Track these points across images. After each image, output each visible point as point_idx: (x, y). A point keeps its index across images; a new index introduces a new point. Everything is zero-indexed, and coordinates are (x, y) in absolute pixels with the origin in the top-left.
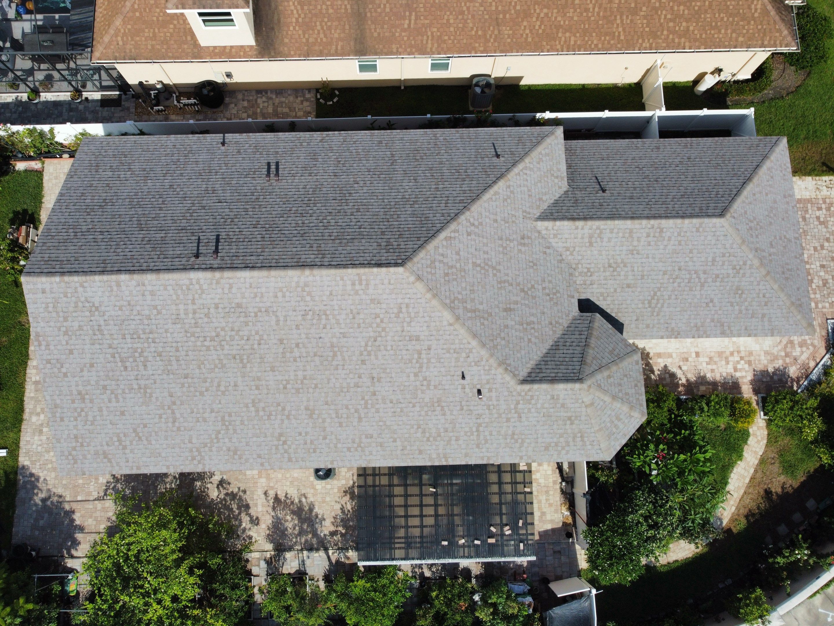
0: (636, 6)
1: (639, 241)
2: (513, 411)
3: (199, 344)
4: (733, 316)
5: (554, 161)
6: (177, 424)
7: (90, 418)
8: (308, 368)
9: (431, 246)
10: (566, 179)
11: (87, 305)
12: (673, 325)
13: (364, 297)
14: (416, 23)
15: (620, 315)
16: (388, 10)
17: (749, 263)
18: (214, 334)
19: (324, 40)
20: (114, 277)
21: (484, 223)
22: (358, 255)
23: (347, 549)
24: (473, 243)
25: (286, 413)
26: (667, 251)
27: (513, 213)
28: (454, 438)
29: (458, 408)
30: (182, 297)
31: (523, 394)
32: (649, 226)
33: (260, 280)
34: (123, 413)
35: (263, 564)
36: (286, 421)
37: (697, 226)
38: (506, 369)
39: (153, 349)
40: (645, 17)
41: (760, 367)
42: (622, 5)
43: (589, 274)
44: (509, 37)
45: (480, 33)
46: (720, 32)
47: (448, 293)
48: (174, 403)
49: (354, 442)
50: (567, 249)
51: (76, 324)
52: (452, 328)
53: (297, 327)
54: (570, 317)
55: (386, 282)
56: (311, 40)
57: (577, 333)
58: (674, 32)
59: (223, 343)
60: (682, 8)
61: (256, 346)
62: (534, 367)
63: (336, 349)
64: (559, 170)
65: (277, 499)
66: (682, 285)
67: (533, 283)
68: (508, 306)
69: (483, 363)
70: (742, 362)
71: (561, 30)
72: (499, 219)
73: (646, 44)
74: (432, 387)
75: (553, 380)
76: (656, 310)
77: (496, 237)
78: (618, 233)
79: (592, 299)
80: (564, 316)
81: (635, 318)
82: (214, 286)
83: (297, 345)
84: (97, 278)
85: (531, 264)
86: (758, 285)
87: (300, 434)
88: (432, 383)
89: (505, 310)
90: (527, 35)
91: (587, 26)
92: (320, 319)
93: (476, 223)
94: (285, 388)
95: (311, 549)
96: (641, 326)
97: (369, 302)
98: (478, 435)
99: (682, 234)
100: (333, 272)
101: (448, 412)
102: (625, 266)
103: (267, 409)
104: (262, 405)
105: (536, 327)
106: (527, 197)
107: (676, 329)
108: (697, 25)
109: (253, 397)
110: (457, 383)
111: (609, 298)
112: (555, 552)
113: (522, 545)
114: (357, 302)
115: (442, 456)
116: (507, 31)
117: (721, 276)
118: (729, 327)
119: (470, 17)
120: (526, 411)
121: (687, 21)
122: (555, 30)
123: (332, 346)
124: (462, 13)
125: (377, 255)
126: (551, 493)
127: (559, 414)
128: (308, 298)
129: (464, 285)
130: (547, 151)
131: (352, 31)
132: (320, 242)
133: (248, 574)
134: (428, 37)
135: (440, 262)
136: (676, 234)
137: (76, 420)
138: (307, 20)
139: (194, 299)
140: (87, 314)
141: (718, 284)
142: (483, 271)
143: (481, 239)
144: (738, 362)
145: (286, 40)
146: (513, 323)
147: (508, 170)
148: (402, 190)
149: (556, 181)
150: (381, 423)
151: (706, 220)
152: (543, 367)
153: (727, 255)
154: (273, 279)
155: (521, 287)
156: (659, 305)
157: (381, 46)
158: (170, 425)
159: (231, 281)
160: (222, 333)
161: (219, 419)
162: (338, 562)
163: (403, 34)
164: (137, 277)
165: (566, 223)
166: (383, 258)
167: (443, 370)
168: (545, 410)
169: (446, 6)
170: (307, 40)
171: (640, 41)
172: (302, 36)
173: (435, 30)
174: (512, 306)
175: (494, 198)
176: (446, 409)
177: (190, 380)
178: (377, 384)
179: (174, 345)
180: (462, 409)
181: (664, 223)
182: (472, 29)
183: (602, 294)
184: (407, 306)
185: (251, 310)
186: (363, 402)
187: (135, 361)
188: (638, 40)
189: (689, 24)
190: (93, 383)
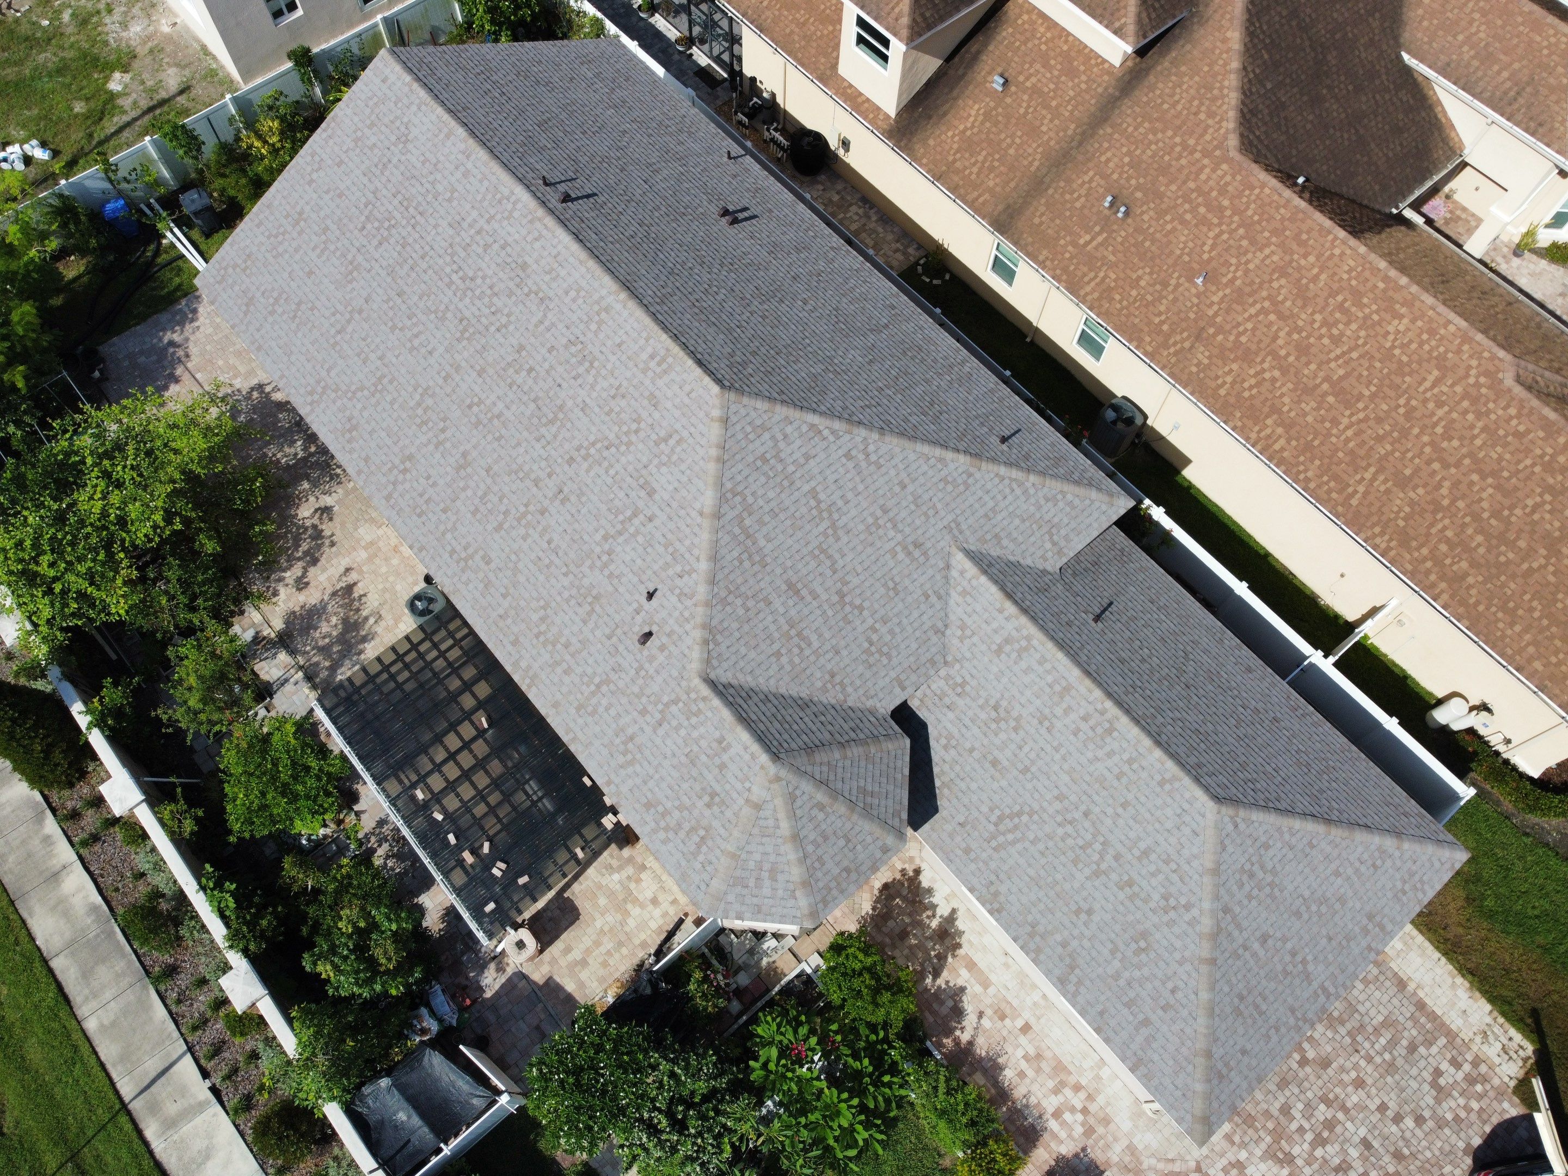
0: (1410, 478)
1: (1067, 711)
2: (660, 707)
3: (448, 270)
4: (1100, 970)
5: (1073, 525)
6: (339, 337)
7: (280, 250)
8: (514, 407)
9: (782, 411)
10: (1065, 560)
11: (403, 129)
12: (1003, 889)
13: (647, 382)
14: (1096, 248)
15: (946, 791)
16: (1078, 205)
17: (1195, 912)
18: (471, 274)
19: (973, 177)
20: (453, 123)
21: (883, 470)
22: (696, 337)
24: (842, 471)
25: (442, 437)
26: (1092, 769)
27: (939, 506)
28: (565, 666)
29: (607, 631)
30: (486, 203)
31: (693, 696)
32: (1099, 706)
33: (571, 260)
34: (311, 273)
35: (250, 635)
36: (431, 447)
37: (1168, 776)
38: (706, 642)
39: (404, 233)
40: (1412, 503)
41: (1097, 1155)
42: (1391, 458)
43: (959, 690)
44: (1197, 365)
45: (1165, 327)
46: (1512, 625)
47: (739, 478)
48: (360, 312)
49: (465, 549)
50: (963, 627)
51: (373, 139)
52: (699, 520)
53: (551, 349)
54: (869, 704)
55: (687, 388)
56: (958, 164)
57: (852, 724)
58: (1438, 562)
59: (469, 293)
60: (1479, 538)
61: (493, 329)
62: (746, 686)
63: (561, 416)
64: (1067, 538)
65: (349, 588)
66: (1070, 841)
67: (866, 604)
68: (799, 586)
69: (689, 603)
70: (1080, 1117)
71: (1275, 417)
72: (910, 488)
73: (1382, 542)
74: (606, 572)
75: (745, 720)
76: (1001, 839)
77: (881, 502)
78: (1048, 672)
79: (931, 730)
80: (861, 692)
81: (962, 820)
82: (524, 222)
83: (531, 370)
84: (440, 110)
85: (891, 584)
86: (1181, 964)
87: (428, 478)
88: (612, 567)
89: (790, 586)
90: (1225, 383)
91: (1316, 443)
92: (580, 363)
93: (873, 458)
94: (470, 407)
95: (310, 676)
96: (958, 839)
97: (647, 394)
98: (593, 694)
99: (1135, 766)
100: (648, 321)
101: (591, 625)
102: (1015, 729)
103: (429, 413)
104: (430, 402)
105: (807, 652)
106: (981, 512)
107: (1002, 899)
108: (1484, 583)
109: (431, 383)
110: (637, 597)
111: (953, 752)
112: (538, 1028)
113: (491, 906)
114: (635, 381)
115: (531, 673)
116: (1201, 354)
117: (1136, 889)
118: (1080, 983)
119: (1171, 297)
120: (674, 723)
121: (1473, 564)
122: (1266, 410)
123: (561, 408)
124: (1165, 285)
125: (715, 357)
126: (624, 951)
127: (706, 772)
128: (593, 327)
129: (771, 494)
130: (1077, 502)
131: (1014, 194)
132: (679, 294)
134: (1096, 277)
135: (773, 438)
136: (1126, 756)
138: (976, 139)
139: (492, 217)
140: (393, 138)
141: (1121, 896)
142: (814, 512)
143: (858, 479)
144: (1073, 1110)
145: (931, 142)
146: (782, 610)
147: (993, 460)
148: (841, 354)
149: (1048, 545)
150: (513, 557)
151: (1187, 781)
152: (755, 699)
153: (1174, 866)
154: (583, 270)
155: (845, 589)
156: (1010, 837)
157: (1030, 239)
158: (333, 331)
159: (545, 232)
160: (479, 281)
161: (379, 374)
163: (1070, 248)
164: (471, 142)
165: (994, 589)
166: (715, 365)
167: (639, 561)
168: (695, 748)
169: (1152, 259)
170: (955, 161)
171: (1377, 530)
172: (952, 152)
173: (1113, 276)
174: (804, 592)
175: (932, 461)
176: (594, 617)
177: (399, 301)
178: (557, 503)
179: (427, 248)
180: (609, 638)
181: (1124, 721)
182: (1160, 314)
183: (950, 737)
184: (678, 442)
185: (530, 283)
186: (522, 509)
187: (378, 229)
188: (1374, 525)
189: (1472, 571)
190: (322, 214)
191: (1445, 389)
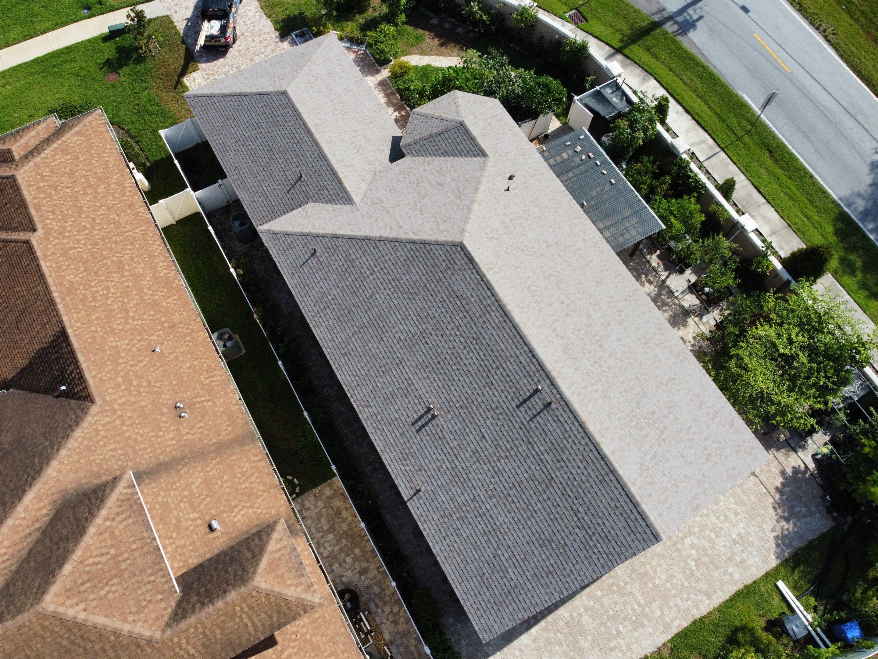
0: (113, 223)
1: (331, 137)
3: (610, 375)
5: (293, 218)
6: (673, 376)
7: (717, 445)
8: (571, 292)
9: (431, 238)
10: (304, 207)
11: (644, 474)
13: (500, 264)
14: (203, 396)
15: (387, 140)
16: (202, 424)
17: (308, 72)
18: (596, 366)
19: (256, 475)
21: (384, 225)
22: (471, 282)
23: (653, 268)
24: (406, 222)
25: (610, 300)
26: (328, 119)
27: (360, 217)
28: (548, 189)
29: (528, 190)
30: (588, 398)
31: (493, 154)
32: (318, 133)
33: (537, 341)
34: (696, 420)
35: (705, 319)
36: (615, 298)
37: (301, 104)
38: (485, 167)
39: (638, 410)
42: (116, 234)
43: (372, 163)
45: (188, 338)
47: (459, 214)
48: (661, 383)
50: (363, 180)
51: (664, 479)
52: (482, 203)
53: (550, 305)
54: (414, 158)
56: (262, 488)
57: (424, 148)
59: (597, 357)
61: (583, 332)
63: (546, 275)
64: (299, 213)
66: (345, 107)
67: (406, 184)
68: (437, 186)
69: (491, 180)
72: (372, 220)
73: (142, 210)
74: (527, 208)
75: (472, 139)
76: (371, 119)
77: (389, 215)
78: (333, 150)
81: (384, 131)
82: (564, 375)
85: (393, 191)
86: (319, 65)
87: (616, 287)
88: (524, 208)
89: (442, 186)
91: (146, 256)
92: (535, 291)
93: (388, 228)
94: (595, 305)
95: (671, 293)
96: (388, 126)
97: (501, 260)
99: (311, 112)
101: (536, 195)
102: (353, 142)
103: (617, 314)
104: (617, 318)
105: (439, 169)
106: (339, 217)
107: (377, 106)
109: (617, 326)
110: (514, 193)
113: (582, 137)
114: (506, 268)
116: (177, 318)
119: (177, 350)
120: (502, 150)
121: (109, 185)
123: (546, 278)
124: (177, 358)
125: (462, 269)
128: (526, 302)
129: (444, 211)
131: (236, 451)
132: (475, 319)
133: (720, 326)
134: (211, 381)
135: (438, 228)
136: (314, 116)
137: (726, 457)
138: (245, 498)
139: (584, 388)
140: (650, 471)
142: (424, 208)
143: (399, 220)
145: (273, 512)
146: (447, 178)
147: (325, 236)
148: (388, 298)
149: (309, 210)
150: (572, 235)
153: (310, 85)
155: (415, 188)
156: (367, 118)
157: (239, 421)
158: (677, 382)
160: (591, 359)
161: (647, 346)
162: (666, 269)
163: (218, 404)
164: (598, 440)
166: (463, 262)
167: (512, 203)
168: (494, 139)
169: (176, 374)
170: (264, 491)
172: (262, 498)
173: (202, 377)
174: (435, 184)
175: (358, 231)
177: (639, 375)
178: (549, 243)
179: (624, 394)
180: (528, 188)
181: (310, 124)
182: (187, 346)
184: (487, 234)
185: (561, 343)
186: (567, 250)
187: (655, 422)
190: (693, 451)
191: (72, 244)
